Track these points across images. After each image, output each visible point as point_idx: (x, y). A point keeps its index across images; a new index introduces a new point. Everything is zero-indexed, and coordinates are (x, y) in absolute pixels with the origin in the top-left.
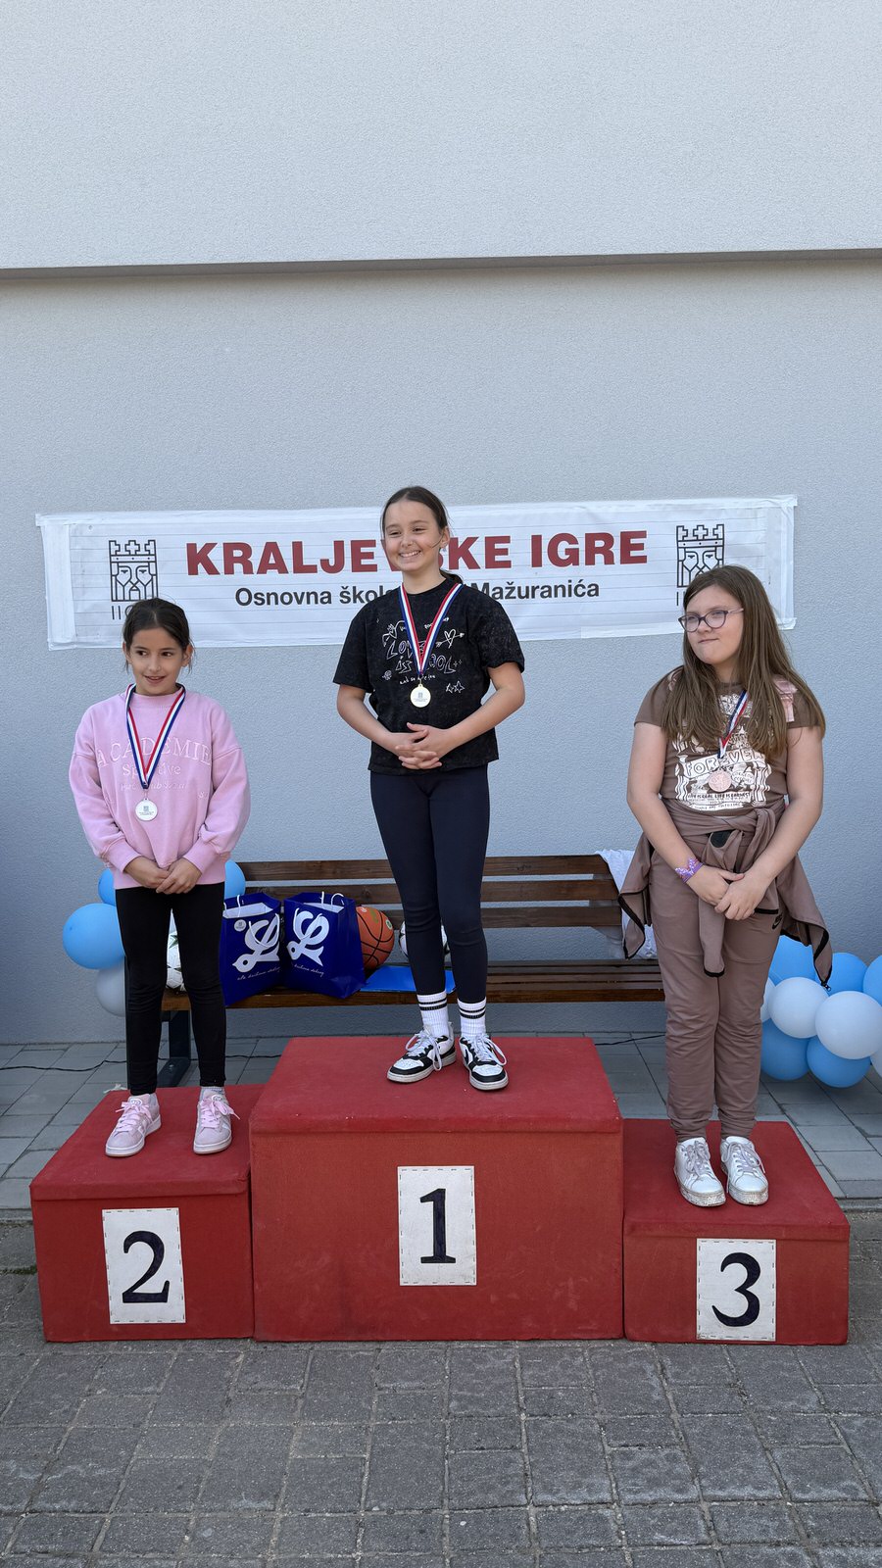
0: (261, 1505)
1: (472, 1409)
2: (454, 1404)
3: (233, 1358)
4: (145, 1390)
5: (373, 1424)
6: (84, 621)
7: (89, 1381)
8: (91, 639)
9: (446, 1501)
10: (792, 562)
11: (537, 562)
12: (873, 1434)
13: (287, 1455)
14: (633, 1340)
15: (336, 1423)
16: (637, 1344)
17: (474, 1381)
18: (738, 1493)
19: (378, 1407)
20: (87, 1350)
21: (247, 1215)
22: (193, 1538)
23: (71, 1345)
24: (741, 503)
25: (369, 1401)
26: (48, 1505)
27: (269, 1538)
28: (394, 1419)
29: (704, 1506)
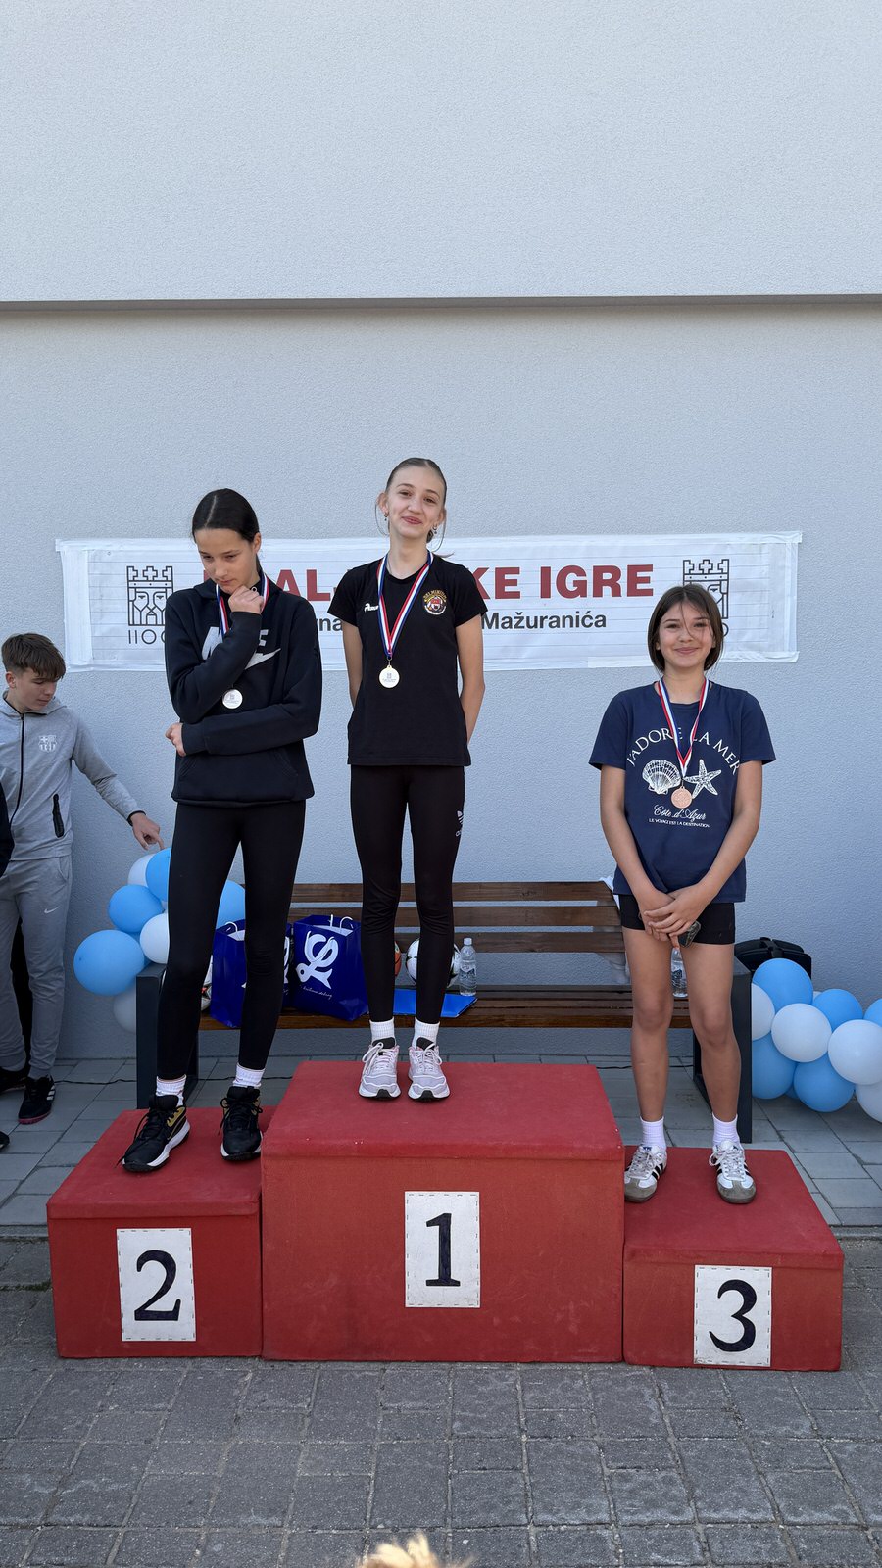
0: (270, 1521)
1: (475, 1430)
2: (457, 1424)
3: (242, 1376)
4: (156, 1406)
5: (378, 1443)
6: (101, 644)
7: (100, 1397)
8: (107, 662)
9: (449, 1520)
10: (795, 597)
11: (545, 593)
12: (864, 1459)
13: (294, 1473)
14: (632, 1364)
15: (343, 1442)
16: (635, 1367)
17: (477, 1402)
18: (732, 1516)
19: (383, 1426)
20: (97, 1366)
21: (258, 1236)
22: (204, 1552)
23: (82, 1362)
24: (746, 538)
25: (374, 1421)
26: (62, 1519)
27: (278, 1553)
28: (399, 1438)
29: (699, 1528)
